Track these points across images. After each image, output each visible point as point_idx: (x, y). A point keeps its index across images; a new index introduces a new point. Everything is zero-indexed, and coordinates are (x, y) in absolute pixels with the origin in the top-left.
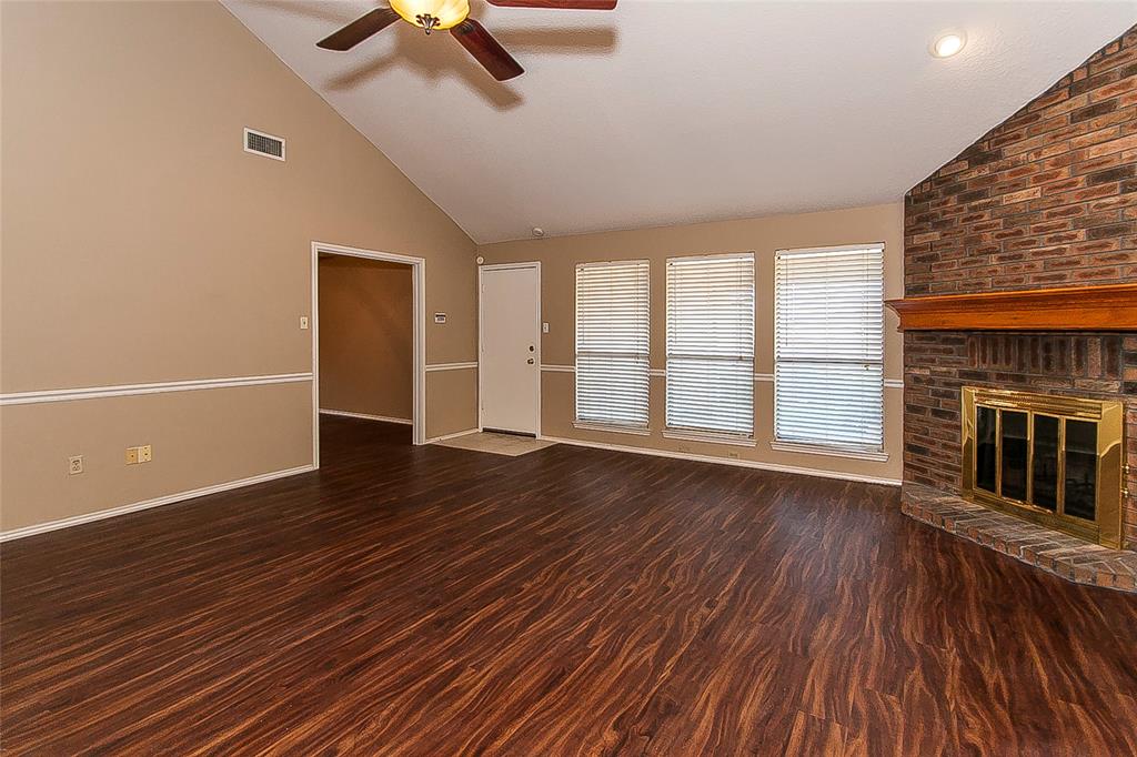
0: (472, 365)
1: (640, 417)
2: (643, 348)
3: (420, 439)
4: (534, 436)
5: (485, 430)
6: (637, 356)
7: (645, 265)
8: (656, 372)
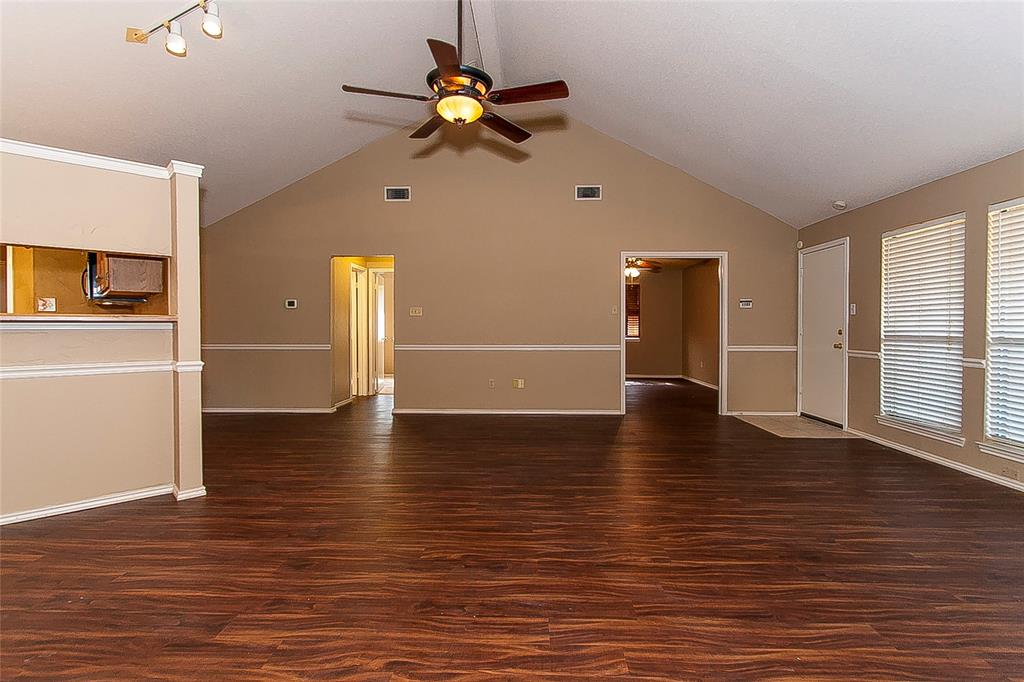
0: (792, 349)
1: (953, 420)
2: (957, 330)
3: (724, 410)
4: (841, 426)
5: (802, 414)
6: (949, 340)
7: (960, 220)
8: (972, 362)
